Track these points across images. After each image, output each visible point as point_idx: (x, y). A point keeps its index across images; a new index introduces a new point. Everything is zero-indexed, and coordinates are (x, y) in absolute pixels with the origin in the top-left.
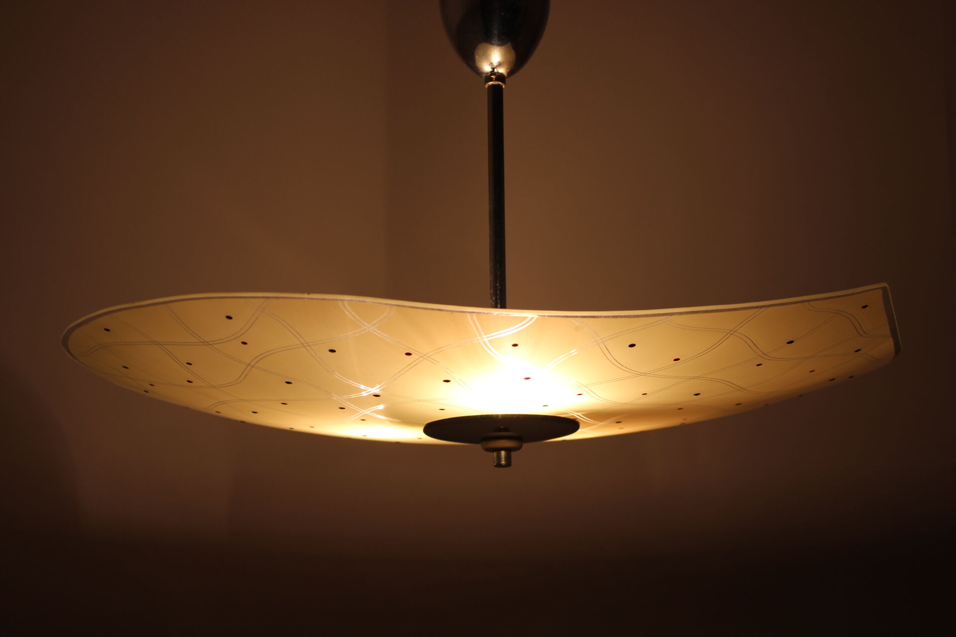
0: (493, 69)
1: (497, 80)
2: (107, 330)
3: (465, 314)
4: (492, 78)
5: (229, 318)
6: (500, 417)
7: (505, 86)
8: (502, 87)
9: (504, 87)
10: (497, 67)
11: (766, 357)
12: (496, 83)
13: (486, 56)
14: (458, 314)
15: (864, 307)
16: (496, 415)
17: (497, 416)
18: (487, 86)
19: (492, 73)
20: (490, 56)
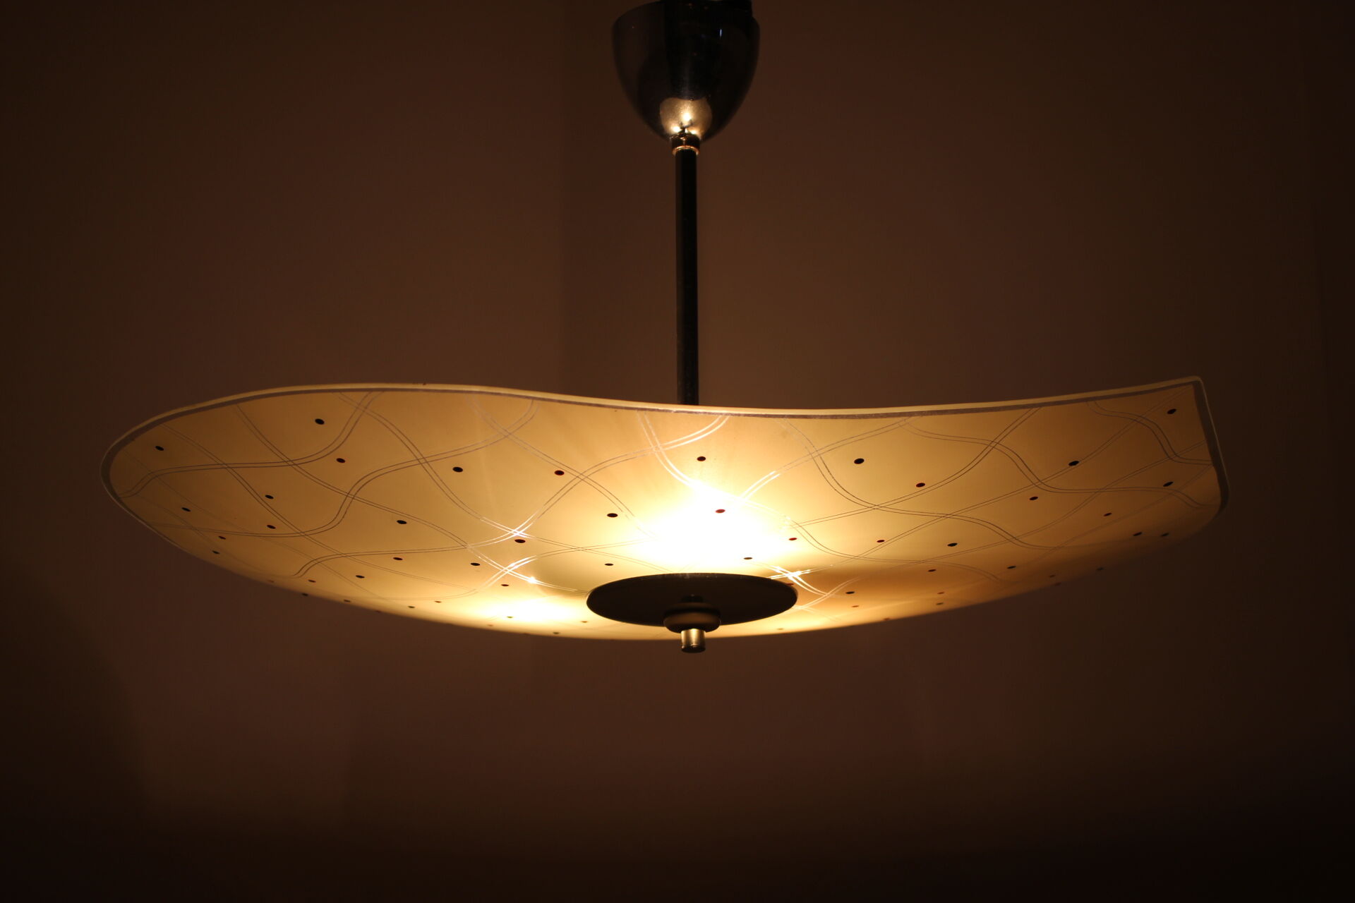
0: (683, 129)
1: (688, 143)
2: (160, 448)
3: (633, 411)
4: (682, 141)
5: (320, 422)
6: (688, 577)
7: (699, 151)
8: (695, 153)
9: (697, 153)
10: (687, 127)
11: (1042, 486)
12: (688, 147)
13: (675, 114)
14: (624, 410)
15: (1171, 412)
16: (682, 574)
17: (684, 575)
18: (674, 152)
19: (682, 134)
20: (678, 115)
